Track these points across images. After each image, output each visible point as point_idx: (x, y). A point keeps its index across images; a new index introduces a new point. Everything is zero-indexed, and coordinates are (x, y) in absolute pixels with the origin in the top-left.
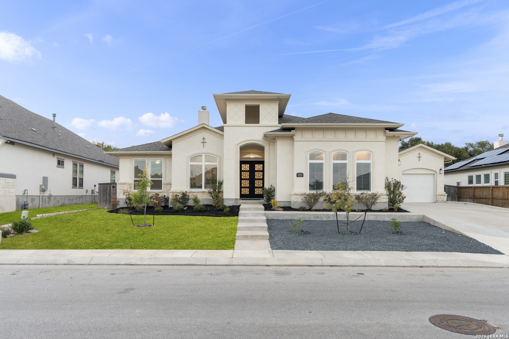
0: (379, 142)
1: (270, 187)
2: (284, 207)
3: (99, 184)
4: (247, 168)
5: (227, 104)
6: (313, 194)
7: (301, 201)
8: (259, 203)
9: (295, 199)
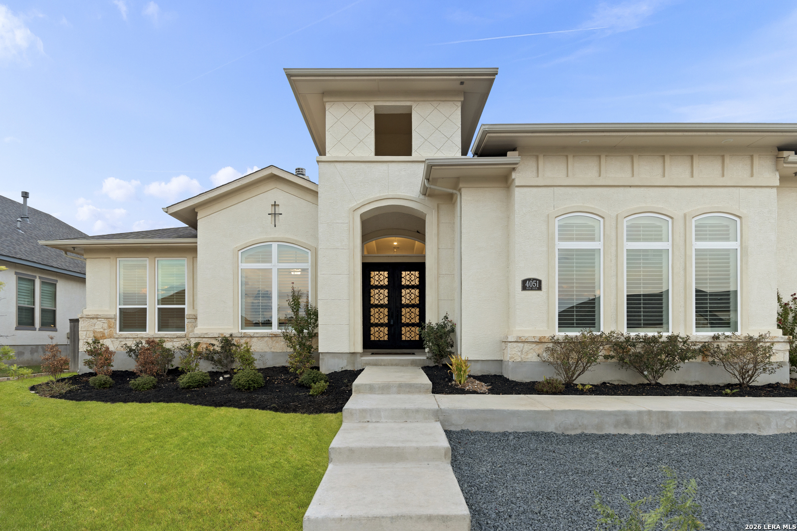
0: (757, 190)
1: (441, 321)
2: (483, 376)
3: (70, 320)
4: (384, 279)
5: (327, 106)
6: (569, 341)
7: (535, 359)
8: (414, 363)
9: (519, 354)
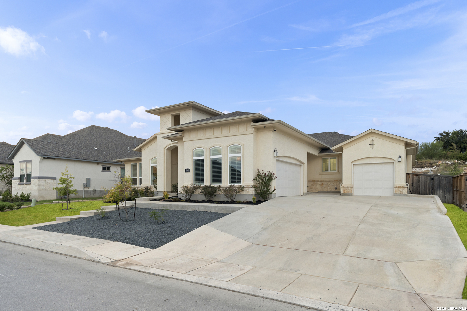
0: (247, 135)
